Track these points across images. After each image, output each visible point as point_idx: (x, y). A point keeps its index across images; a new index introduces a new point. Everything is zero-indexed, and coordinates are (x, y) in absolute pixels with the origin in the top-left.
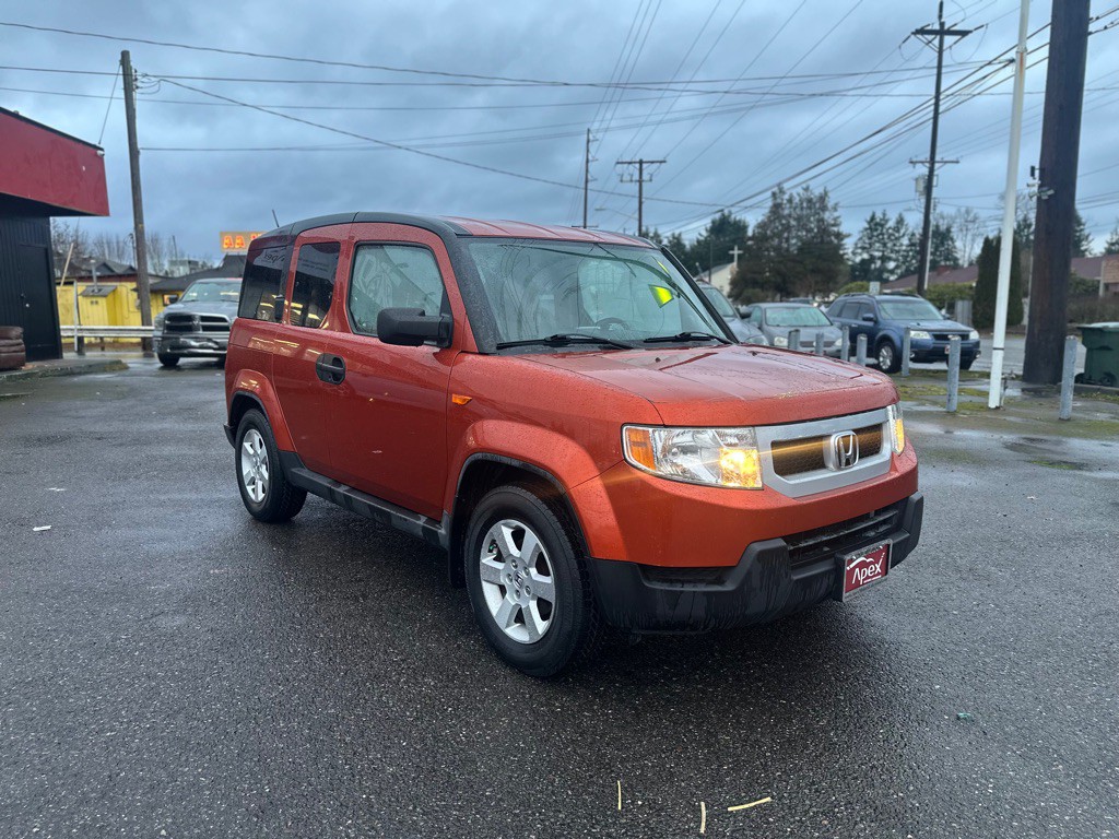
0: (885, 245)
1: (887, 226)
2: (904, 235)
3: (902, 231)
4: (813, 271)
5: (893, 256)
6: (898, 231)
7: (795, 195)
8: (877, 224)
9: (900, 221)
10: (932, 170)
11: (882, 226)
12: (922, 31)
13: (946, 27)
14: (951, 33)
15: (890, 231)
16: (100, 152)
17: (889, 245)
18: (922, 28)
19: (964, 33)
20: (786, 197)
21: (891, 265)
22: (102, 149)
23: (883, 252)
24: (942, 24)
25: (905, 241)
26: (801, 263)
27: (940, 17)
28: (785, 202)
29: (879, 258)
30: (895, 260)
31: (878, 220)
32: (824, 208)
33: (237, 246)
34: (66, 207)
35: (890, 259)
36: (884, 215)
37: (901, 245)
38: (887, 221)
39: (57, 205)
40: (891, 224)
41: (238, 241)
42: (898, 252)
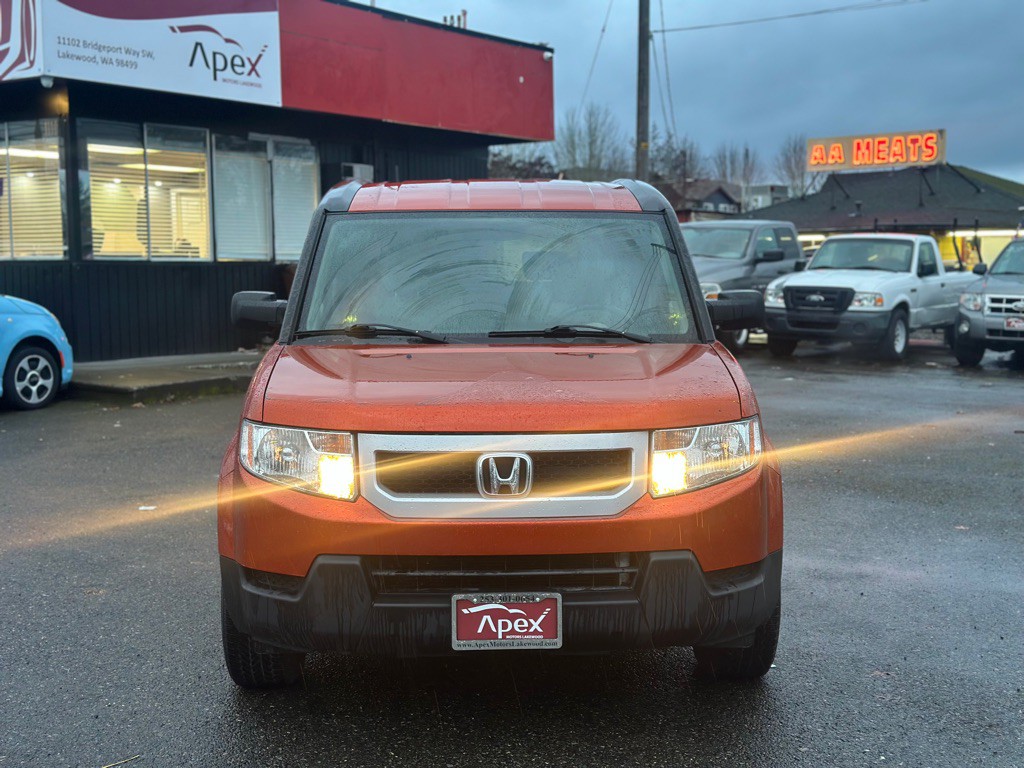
16: (547, 55)
22: (551, 50)
33: (831, 161)
34: (491, 134)
39: (478, 132)
41: (832, 153)
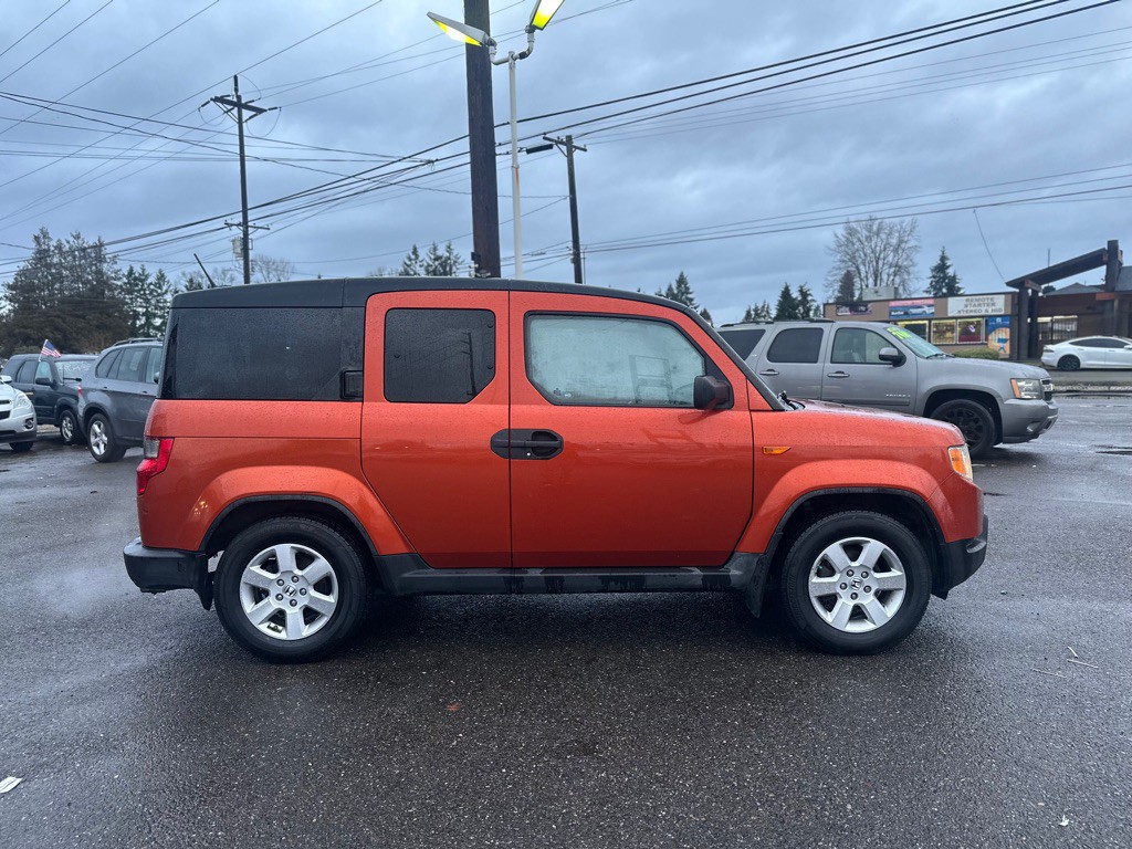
0: (147, 301)
1: (148, 282)
2: (166, 291)
3: (165, 288)
4: (98, 327)
5: (159, 312)
6: (160, 288)
7: (64, 242)
8: (136, 279)
9: (161, 277)
10: (246, 234)
11: (142, 281)
12: (221, 100)
13: (243, 102)
14: (247, 107)
15: (152, 287)
17: (153, 302)
18: (222, 97)
19: (260, 111)
20: (53, 243)
21: (158, 322)
23: (147, 308)
24: (239, 97)
25: (169, 297)
26: (84, 318)
27: (236, 90)
28: (52, 249)
29: (144, 314)
30: (160, 317)
31: (137, 275)
32: (101, 259)
35: (155, 316)
36: (143, 270)
37: (165, 301)
38: (147, 277)
40: (152, 279)
42: (162, 308)
